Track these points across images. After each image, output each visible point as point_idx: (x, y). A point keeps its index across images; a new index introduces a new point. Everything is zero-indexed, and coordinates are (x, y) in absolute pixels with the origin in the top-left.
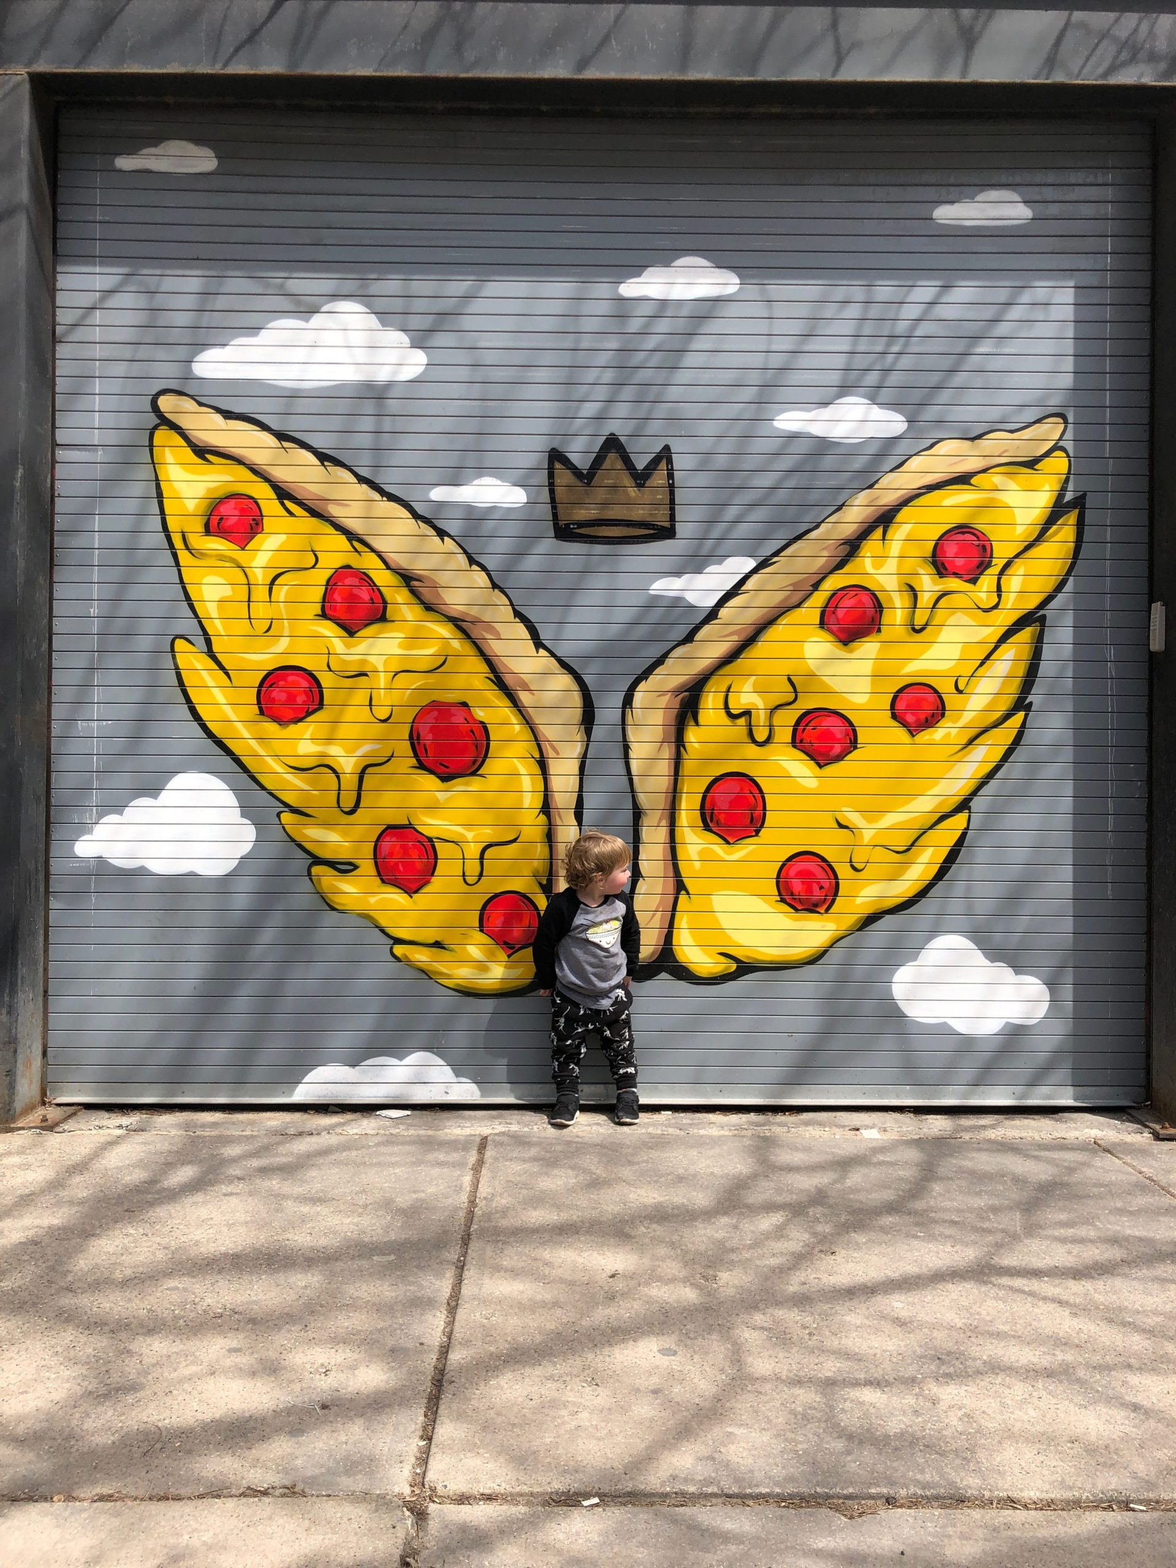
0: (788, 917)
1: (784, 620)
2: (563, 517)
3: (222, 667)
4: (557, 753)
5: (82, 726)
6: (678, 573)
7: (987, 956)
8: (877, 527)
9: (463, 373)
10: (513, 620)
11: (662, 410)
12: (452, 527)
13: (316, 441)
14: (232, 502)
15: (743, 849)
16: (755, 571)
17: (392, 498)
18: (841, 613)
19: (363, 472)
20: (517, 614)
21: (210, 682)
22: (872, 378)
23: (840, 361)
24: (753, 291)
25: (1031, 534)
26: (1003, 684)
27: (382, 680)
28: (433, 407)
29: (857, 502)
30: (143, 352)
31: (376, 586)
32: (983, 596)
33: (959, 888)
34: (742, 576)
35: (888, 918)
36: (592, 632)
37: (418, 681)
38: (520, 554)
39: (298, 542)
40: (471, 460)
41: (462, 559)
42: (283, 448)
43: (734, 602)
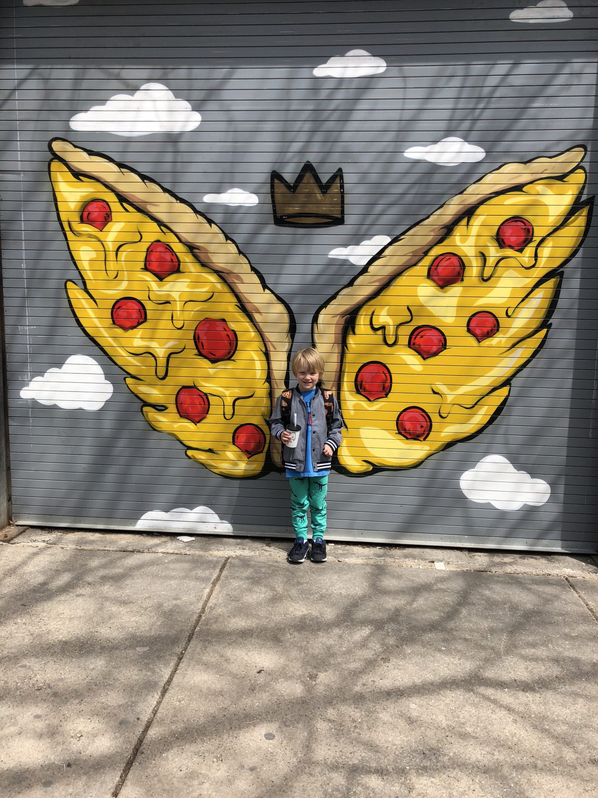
0: (402, 442)
1: (407, 273)
2: (279, 213)
3: (92, 297)
4: (275, 348)
5: (21, 329)
6: (345, 245)
7: (515, 467)
8: (464, 217)
9: (222, 126)
10: (250, 272)
11: (339, 147)
12: (217, 218)
13: (140, 168)
14: (95, 204)
15: (378, 404)
16: (390, 244)
17: (182, 201)
18: (440, 269)
19: (167, 186)
20: (253, 269)
21: (86, 306)
22: (466, 125)
23: (446, 114)
24: (395, 71)
25: (558, 222)
26: (535, 312)
27: (179, 306)
28: (205, 147)
29: (452, 203)
30: (44, 115)
31: (174, 252)
32: (526, 259)
33: (502, 429)
34: (383, 247)
35: (459, 444)
36: (296, 279)
37: (199, 306)
38: (255, 234)
39: (133, 227)
40: (227, 178)
41: (222, 237)
42: (121, 172)
43: (377, 262)
